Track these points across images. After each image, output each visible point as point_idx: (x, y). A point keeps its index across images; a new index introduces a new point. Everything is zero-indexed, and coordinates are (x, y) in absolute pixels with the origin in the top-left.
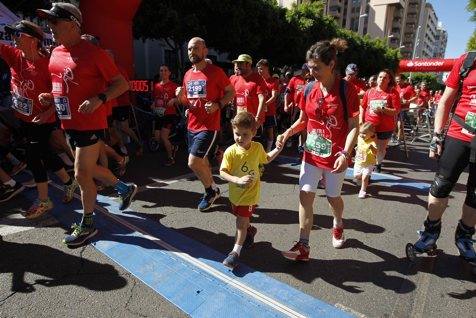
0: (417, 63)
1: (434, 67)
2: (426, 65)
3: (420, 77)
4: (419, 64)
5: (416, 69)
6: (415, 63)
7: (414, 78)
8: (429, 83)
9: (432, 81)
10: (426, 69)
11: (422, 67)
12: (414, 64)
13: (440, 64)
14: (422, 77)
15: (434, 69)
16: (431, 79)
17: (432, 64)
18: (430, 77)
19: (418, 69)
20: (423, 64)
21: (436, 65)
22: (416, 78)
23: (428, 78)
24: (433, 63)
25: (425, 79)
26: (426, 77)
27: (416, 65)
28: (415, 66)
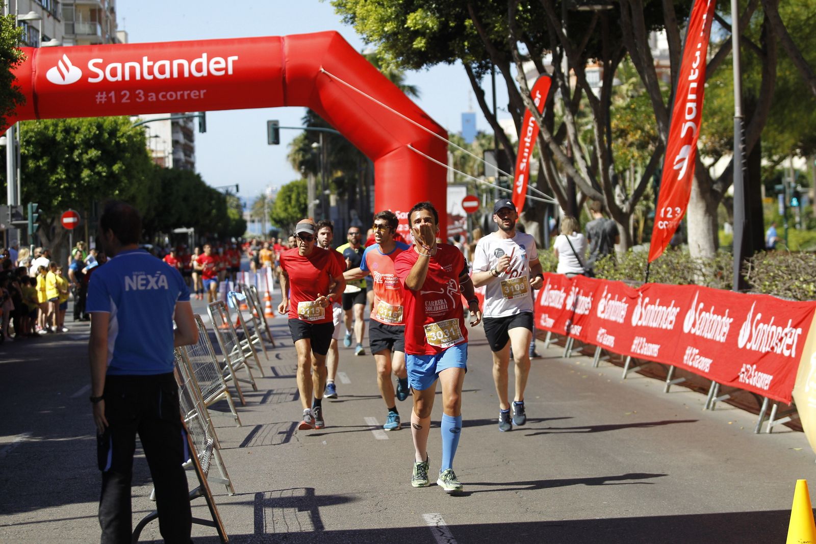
0: (95, 65)
1: (192, 83)
2: (148, 77)
4: (114, 73)
5: (101, 98)
6: (91, 67)
7: (28, 142)
8: (116, 168)
10: (152, 97)
11: (133, 84)
12: (87, 74)
13: (223, 65)
15: (194, 94)
16: (123, 141)
17: (181, 67)
19: (109, 99)
20: (132, 70)
21: (204, 73)
24: (185, 63)
27: (96, 76)
28: (91, 80)
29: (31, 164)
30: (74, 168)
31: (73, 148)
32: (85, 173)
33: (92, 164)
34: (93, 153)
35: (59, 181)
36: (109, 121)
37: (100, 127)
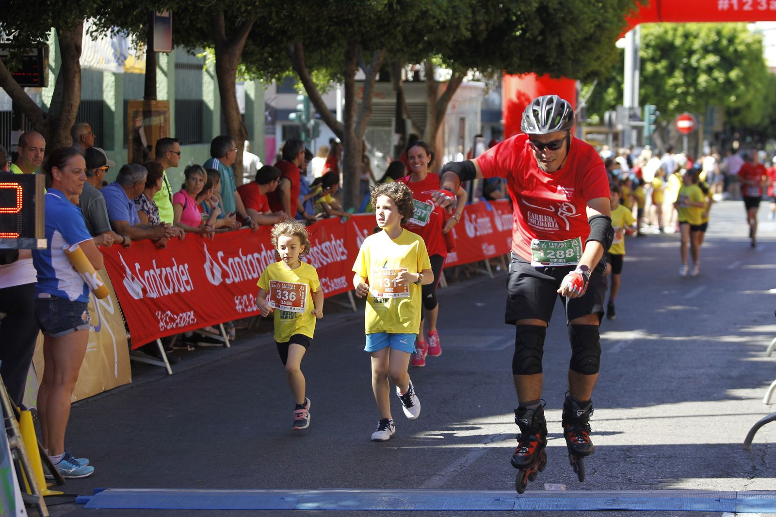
3: (678, 42)
7: (648, 46)
8: (734, 74)
9: (745, 62)
14: (686, 36)
16: (741, 48)
18: (731, 40)
19: (731, 5)
22: (657, 47)
23: (725, 42)
25: (706, 50)
26: (714, 37)
29: (650, 67)
30: (691, 72)
31: (691, 53)
32: (703, 79)
33: (709, 70)
34: (712, 59)
35: (676, 86)
36: (728, 27)
37: (719, 33)
